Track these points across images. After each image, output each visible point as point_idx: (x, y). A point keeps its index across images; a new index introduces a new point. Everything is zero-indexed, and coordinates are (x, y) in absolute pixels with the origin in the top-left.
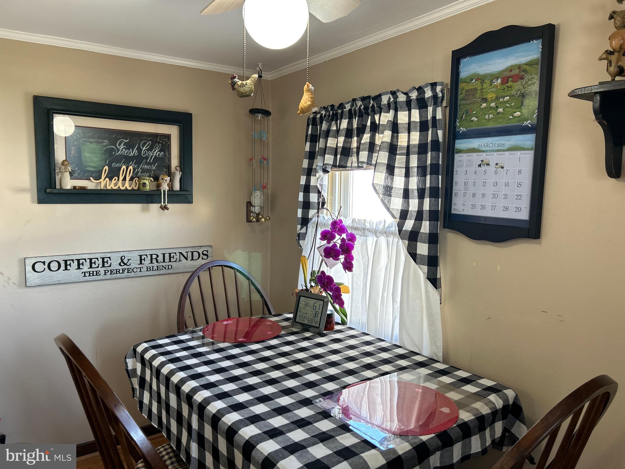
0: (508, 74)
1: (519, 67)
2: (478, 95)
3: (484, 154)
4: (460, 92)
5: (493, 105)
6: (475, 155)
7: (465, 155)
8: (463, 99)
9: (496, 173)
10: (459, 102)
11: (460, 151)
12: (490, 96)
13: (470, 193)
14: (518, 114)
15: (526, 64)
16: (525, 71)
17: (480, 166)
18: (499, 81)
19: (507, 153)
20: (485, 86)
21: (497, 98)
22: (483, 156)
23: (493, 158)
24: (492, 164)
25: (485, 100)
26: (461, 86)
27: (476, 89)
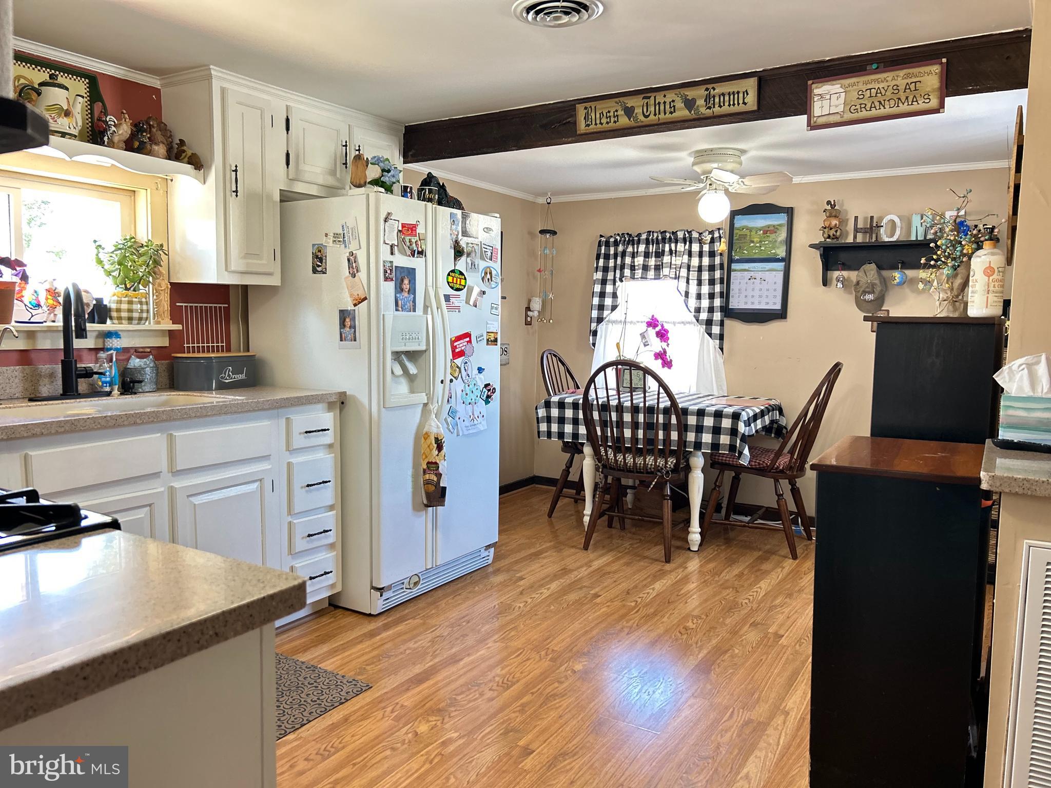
0: (767, 229)
1: (774, 226)
2: (748, 238)
3: (753, 273)
4: (735, 235)
5: (758, 245)
6: (746, 273)
7: (739, 273)
8: (737, 240)
9: (760, 283)
10: (734, 241)
11: (735, 270)
12: (755, 240)
13: (743, 296)
14: (773, 251)
15: (778, 225)
16: (777, 228)
17: (750, 279)
18: (762, 232)
19: (767, 272)
20: (752, 233)
21: (760, 242)
22: (752, 274)
23: (759, 275)
24: (758, 279)
25: (753, 242)
26: (735, 231)
27: (746, 235)
